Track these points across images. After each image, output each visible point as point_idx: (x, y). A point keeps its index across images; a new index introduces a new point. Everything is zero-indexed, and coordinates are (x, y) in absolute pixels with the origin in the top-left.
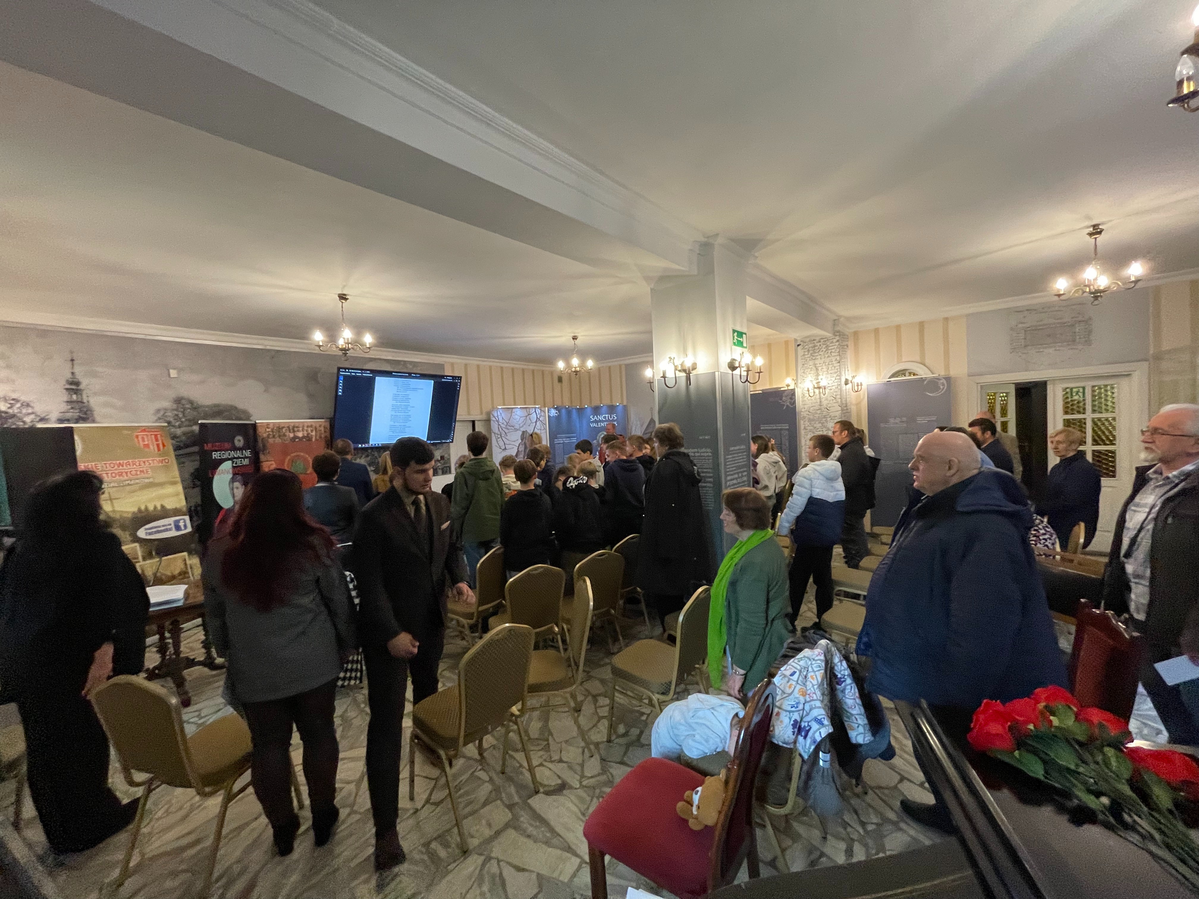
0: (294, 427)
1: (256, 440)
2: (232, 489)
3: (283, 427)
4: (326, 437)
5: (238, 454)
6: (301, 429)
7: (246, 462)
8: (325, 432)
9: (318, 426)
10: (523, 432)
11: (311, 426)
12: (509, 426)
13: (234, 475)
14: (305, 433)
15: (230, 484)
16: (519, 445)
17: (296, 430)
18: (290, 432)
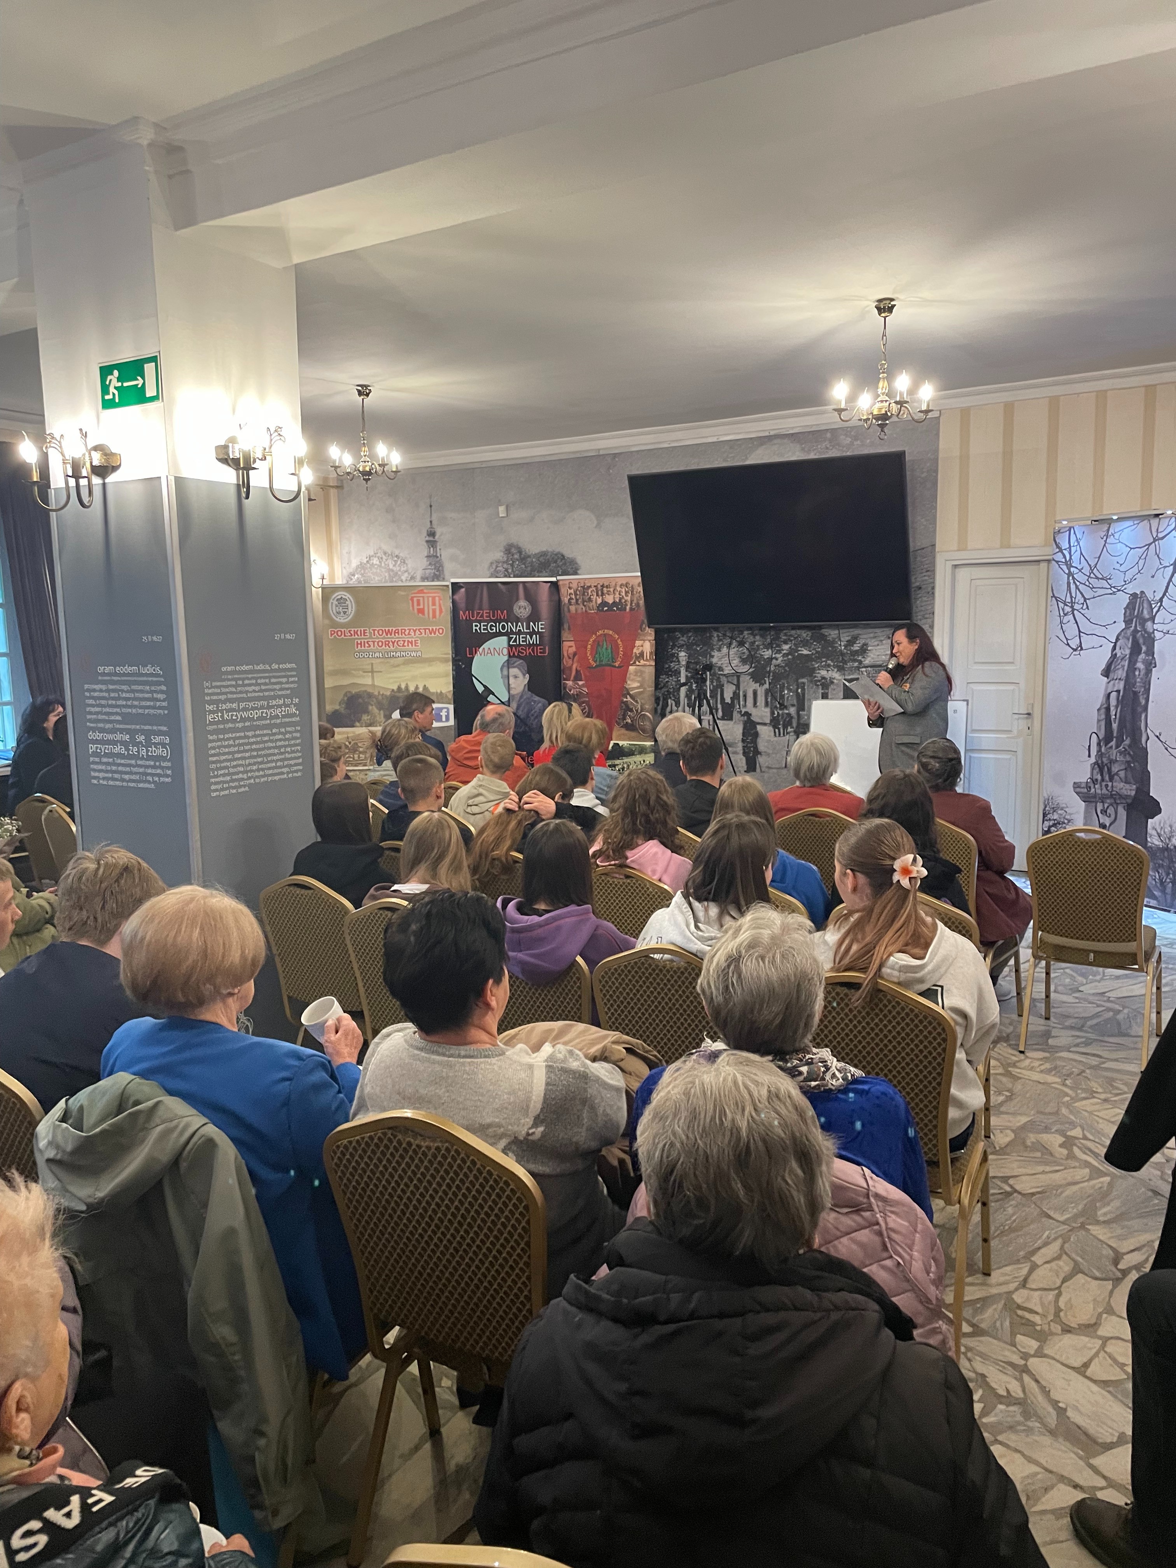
0: (603, 586)
2: (508, 676)
3: (591, 587)
5: (520, 628)
6: (612, 590)
7: (534, 639)
9: (636, 584)
10: (1134, 596)
12: (1097, 578)
13: (510, 656)
14: (617, 595)
15: (502, 669)
16: (1117, 639)
17: (605, 592)
18: (597, 595)
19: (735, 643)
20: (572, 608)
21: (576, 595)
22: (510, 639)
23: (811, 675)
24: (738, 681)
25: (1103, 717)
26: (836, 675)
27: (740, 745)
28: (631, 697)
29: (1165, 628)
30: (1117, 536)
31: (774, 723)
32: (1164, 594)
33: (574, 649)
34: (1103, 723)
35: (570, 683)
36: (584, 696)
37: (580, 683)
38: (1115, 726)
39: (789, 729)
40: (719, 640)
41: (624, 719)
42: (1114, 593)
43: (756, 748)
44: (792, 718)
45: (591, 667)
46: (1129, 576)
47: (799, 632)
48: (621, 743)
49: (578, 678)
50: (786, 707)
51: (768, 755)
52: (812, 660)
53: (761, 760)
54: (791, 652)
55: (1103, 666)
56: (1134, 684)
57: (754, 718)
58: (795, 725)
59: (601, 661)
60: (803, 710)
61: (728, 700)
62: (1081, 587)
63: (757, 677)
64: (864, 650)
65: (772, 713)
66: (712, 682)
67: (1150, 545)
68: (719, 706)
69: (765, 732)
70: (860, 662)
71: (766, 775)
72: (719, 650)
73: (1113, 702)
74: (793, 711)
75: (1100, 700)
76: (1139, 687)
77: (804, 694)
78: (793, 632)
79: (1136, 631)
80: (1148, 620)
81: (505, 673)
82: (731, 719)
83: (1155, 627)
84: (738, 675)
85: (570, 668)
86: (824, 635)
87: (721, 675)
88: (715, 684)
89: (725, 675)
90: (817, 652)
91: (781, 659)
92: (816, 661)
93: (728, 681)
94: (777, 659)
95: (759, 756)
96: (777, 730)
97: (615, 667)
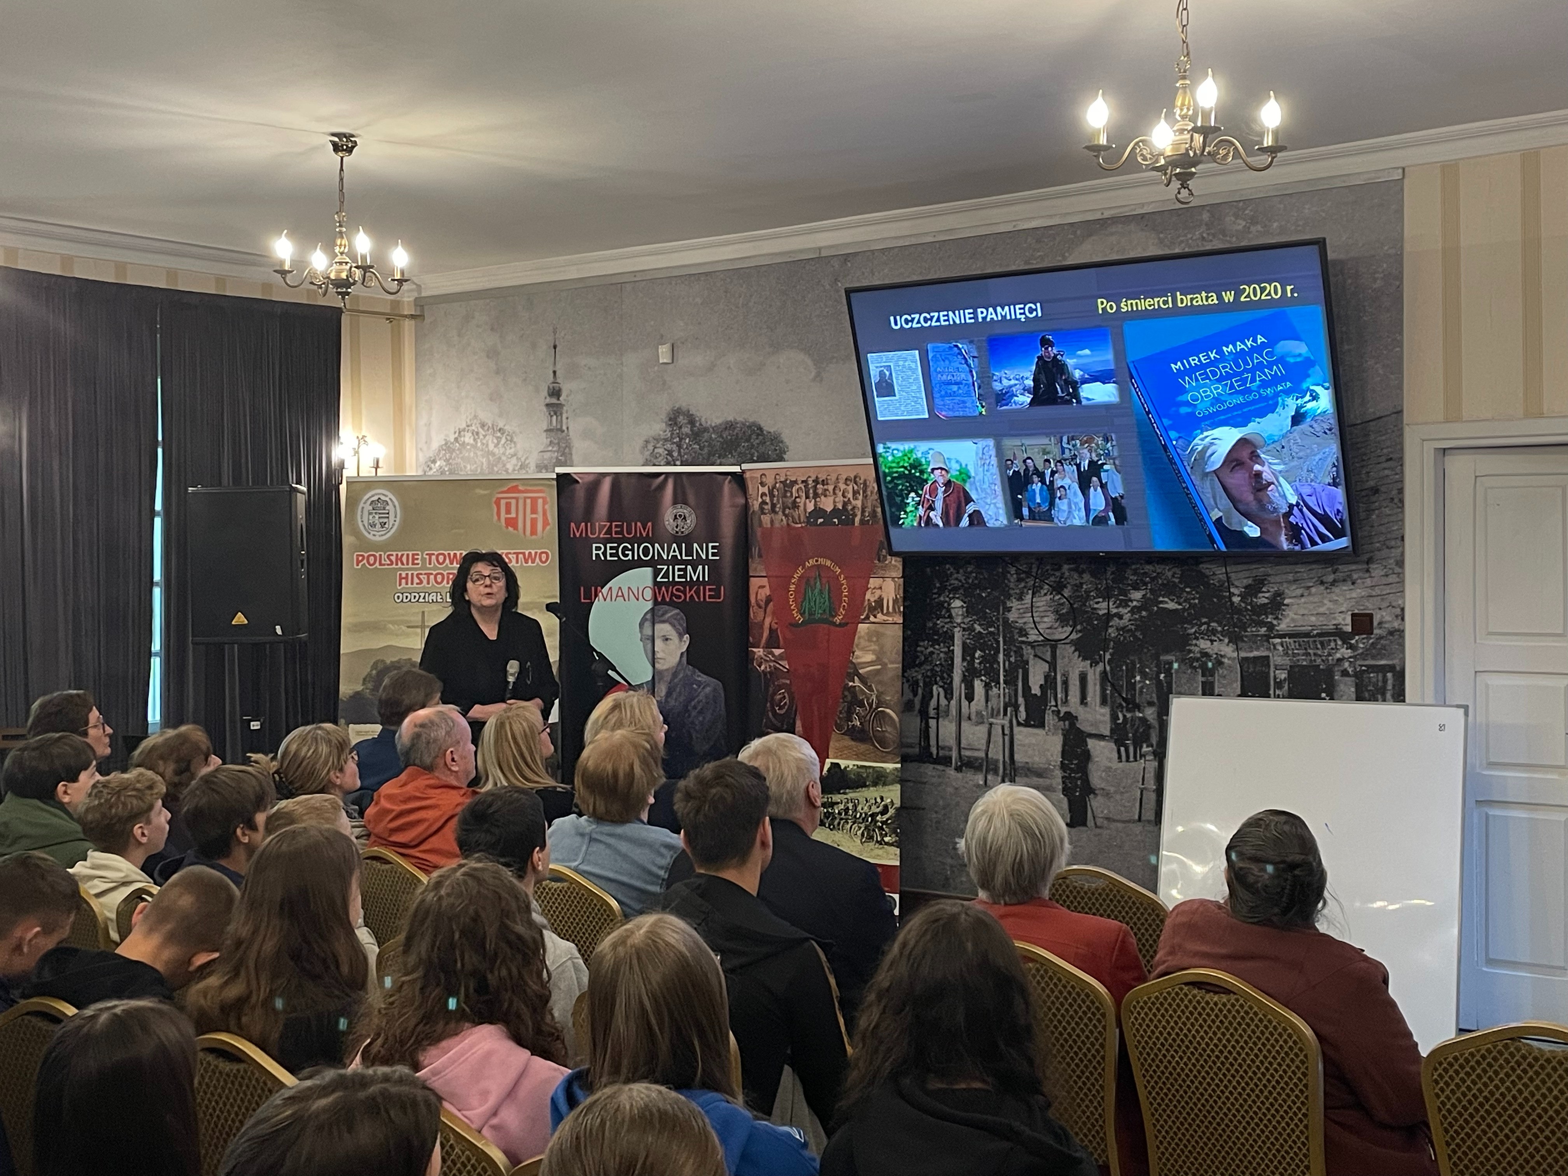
0: (816, 481)
2: (651, 640)
5: (675, 552)
6: (831, 488)
7: (699, 574)
13: (656, 602)
15: (641, 625)
17: (820, 491)
18: (807, 497)
20: (766, 519)
22: (656, 573)
23: (1182, 649)
24: (1054, 655)
26: (1227, 650)
27: (1058, 773)
28: (861, 679)
31: (1118, 735)
33: (767, 591)
35: (759, 652)
36: (784, 675)
37: (777, 652)
39: (1145, 749)
40: (1019, 580)
41: (849, 718)
43: (1086, 780)
44: (1150, 727)
45: (796, 625)
47: (1159, 568)
49: (773, 642)
50: (1138, 707)
51: (1108, 795)
52: (1185, 621)
53: (1096, 804)
54: (1145, 604)
57: (1083, 725)
58: (1154, 740)
59: (810, 615)
61: (1036, 690)
63: (1087, 649)
64: (1277, 605)
65: (1114, 717)
66: (1007, 655)
68: (1021, 700)
69: (1102, 752)
70: (1271, 627)
71: (1104, 833)
72: (1020, 599)
74: (1150, 713)
77: (1170, 684)
78: (1148, 568)
81: (648, 631)
82: (1042, 725)
84: (1053, 644)
85: (761, 625)
86: (1204, 575)
87: (1023, 642)
88: (1012, 659)
89: (1029, 643)
90: (1192, 606)
91: (1127, 617)
92: (1190, 623)
93: (1035, 656)
94: (1121, 617)
95: (1092, 796)
96: (1122, 749)
97: (834, 624)
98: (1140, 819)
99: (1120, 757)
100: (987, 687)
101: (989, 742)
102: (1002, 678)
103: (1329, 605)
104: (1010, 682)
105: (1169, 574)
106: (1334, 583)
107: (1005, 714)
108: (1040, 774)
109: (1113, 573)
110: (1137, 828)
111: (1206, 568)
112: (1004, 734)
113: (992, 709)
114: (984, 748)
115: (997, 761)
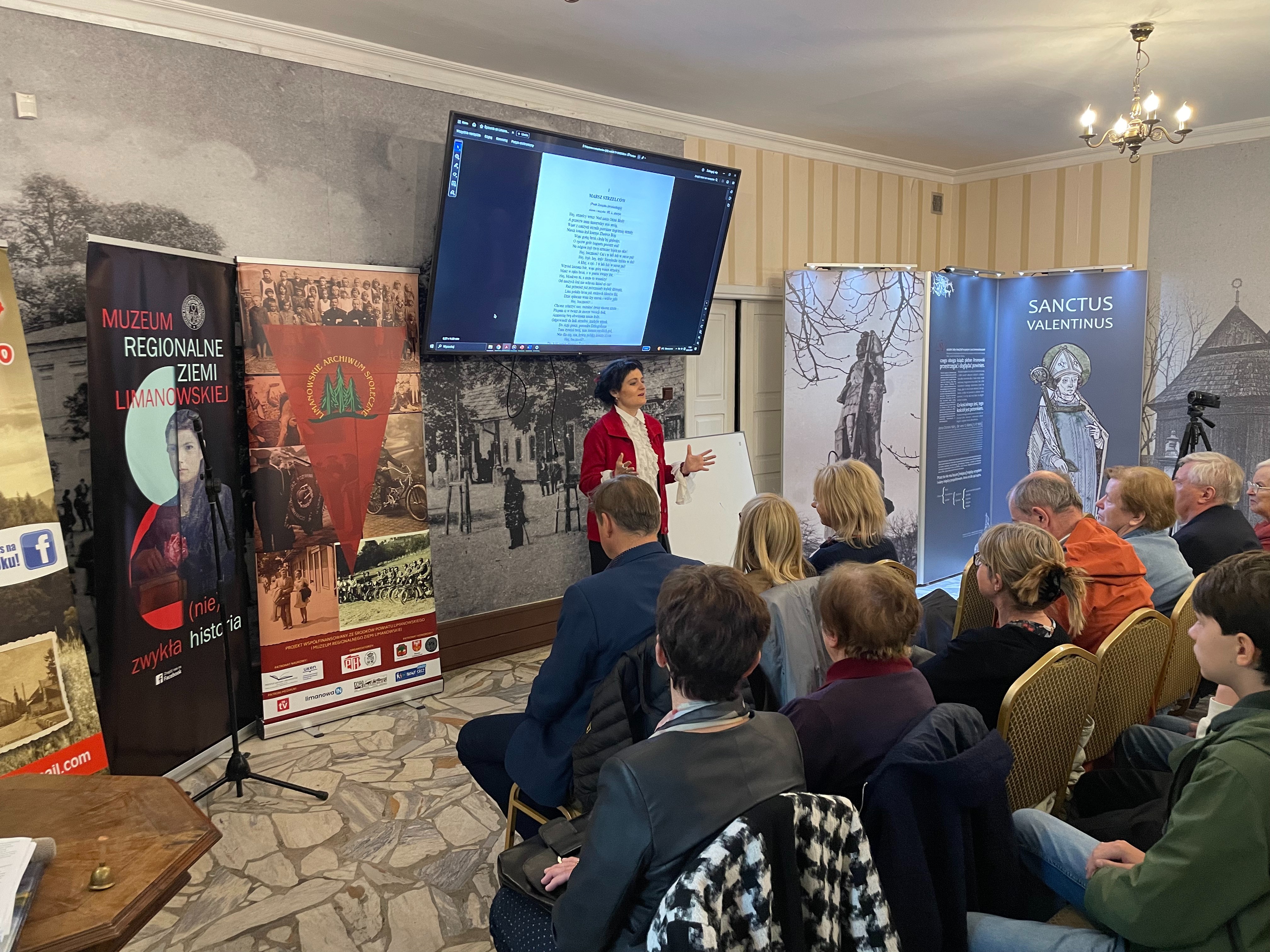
0: (331, 282)
1: (235, 315)
2: (175, 449)
3: (307, 281)
4: (409, 318)
5: (191, 348)
6: (348, 290)
7: (210, 373)
8: (408, 303)
9: (390, 284)
10: (865, 334)
11: (374, 284)
12: (831, 318)
13: (179, 407)
14: (359, 301)
15: (167, 433)
16: (851, 371)
17: (336, 293)
18: (321, 297)
19: (491, 378)
20: (274, 317)
21: (279, 293)
22: (177, 372)
23: (578, 417)
24: (497, 429)
25: (841, 437)
27: (503, 513)
28: (396, 463)
29: (893, 361)
30: (848, 282)
31: (542, 479)
32: (891, 334)
33: (282, 389)
34: (841, 443)
35: (276, 451)
36: (306, 470)
37: (297, 448)
38: (851, 444)
39: (559, 485)
40: (471, 374)
41: (384, 499)
42: (847, 332)
43: (522, 514)
44: (561, 469)
45: (317, 420)
46: (860, 317)
47: (564, 364)
48: (379, 540)
49: (292, 439)
51: (536, 520)
53: (529, 529)
54: (557, 388)
55: (839, 394)
56: (868, 408)
57: (519, 476)
58: (564, 478)
59: (334, 409)
60: (572, 459)
61: (485, 456)
62: (815, 325)
63: (520, 421)
65: (539, 466)
66: (462, 432)
67: (877, 292)
68: (474, 464)
69: (532, 491)
71: (535, 547)
72: (471, 387)
73: (849, 423)
74: (562, 461)
75: (837, 423)
76: (872, 410)
77: (572, 439)
78: (558, 364)
79: (867, 364)
80: (877, 355)
81: (173, 441)
82: (490, 481)
83: (884, 360)
84: (496, 421)
85: (277, 423)
86: (590, 368)
87: (475, 421)
88: (467, 435)
89: (479, 421)
90: (584, 388)
91: (545, 397)
92: (583, 399)
93: (484, 430)
94: (542, 398)
95: (526, 524)
96: (545, 487)
97: (362, 417)
98: (557, 532)
99: (543, 494)
100: (447, 458)
101: (449, 501)
102: (459, 449)
103: (652, 383)
104: (465, 451)
105: (570, 367)
106: (655, 371)
107: (462, 477)
108: (489, 516)
109: (536, 367)
110: (555, 538)
111: (590, 363)
112: (461, 492)
113: (452, 475)
114: (446, 505)
115: (456, 514)
